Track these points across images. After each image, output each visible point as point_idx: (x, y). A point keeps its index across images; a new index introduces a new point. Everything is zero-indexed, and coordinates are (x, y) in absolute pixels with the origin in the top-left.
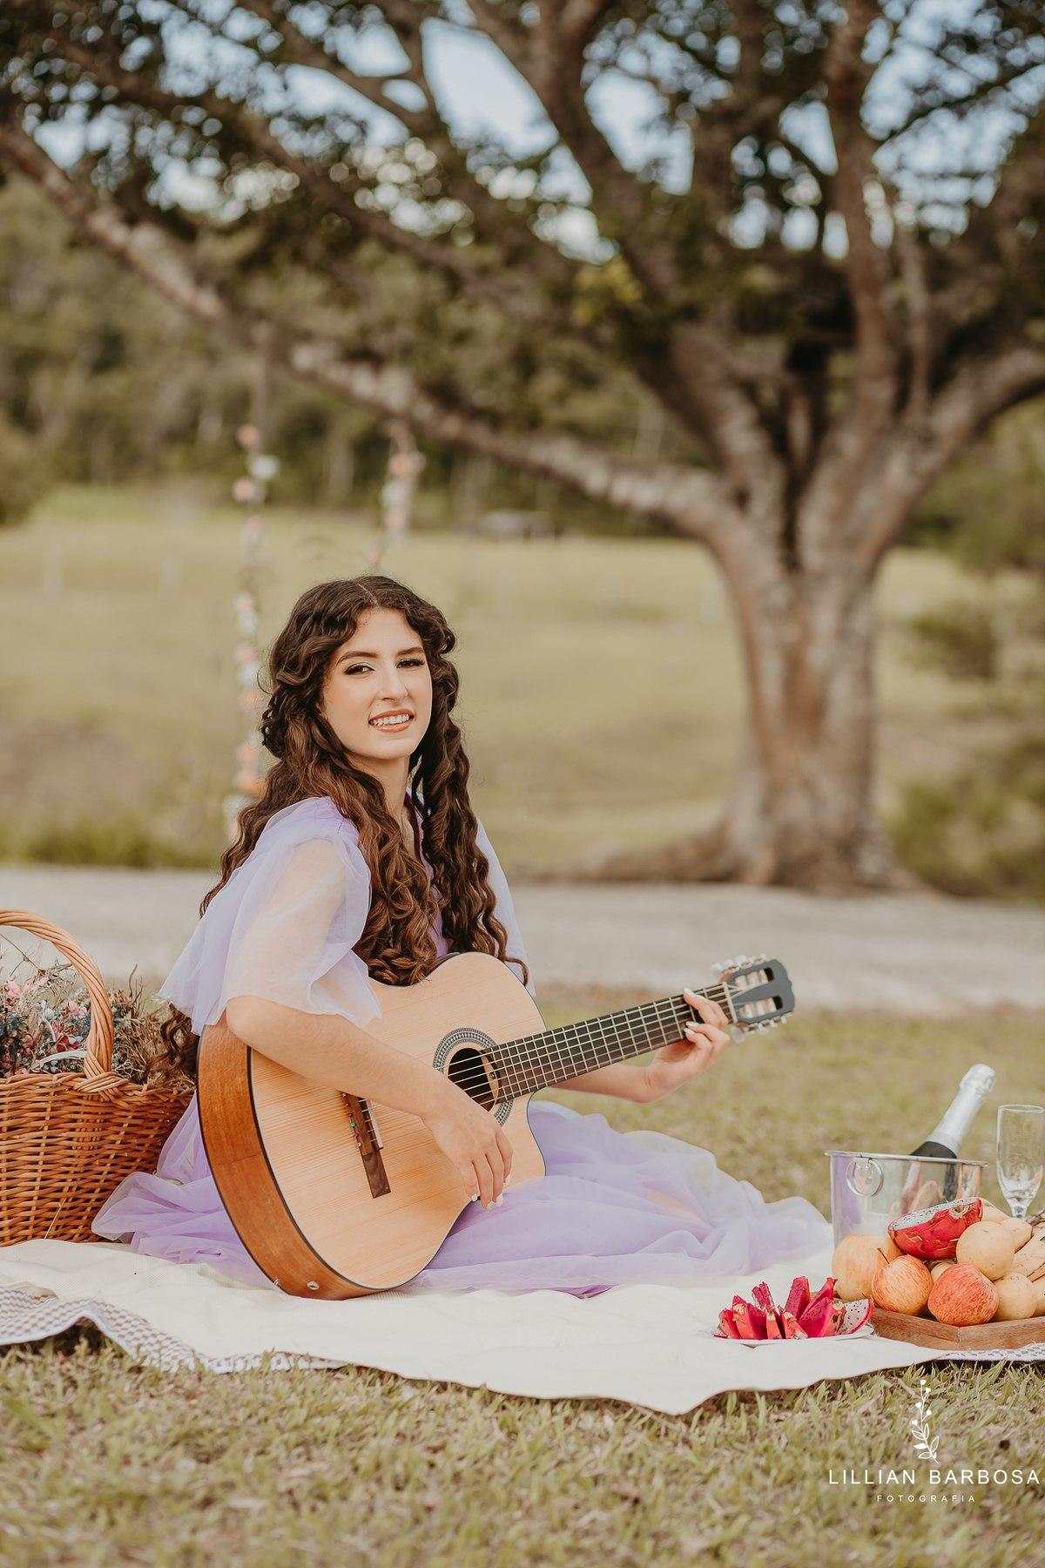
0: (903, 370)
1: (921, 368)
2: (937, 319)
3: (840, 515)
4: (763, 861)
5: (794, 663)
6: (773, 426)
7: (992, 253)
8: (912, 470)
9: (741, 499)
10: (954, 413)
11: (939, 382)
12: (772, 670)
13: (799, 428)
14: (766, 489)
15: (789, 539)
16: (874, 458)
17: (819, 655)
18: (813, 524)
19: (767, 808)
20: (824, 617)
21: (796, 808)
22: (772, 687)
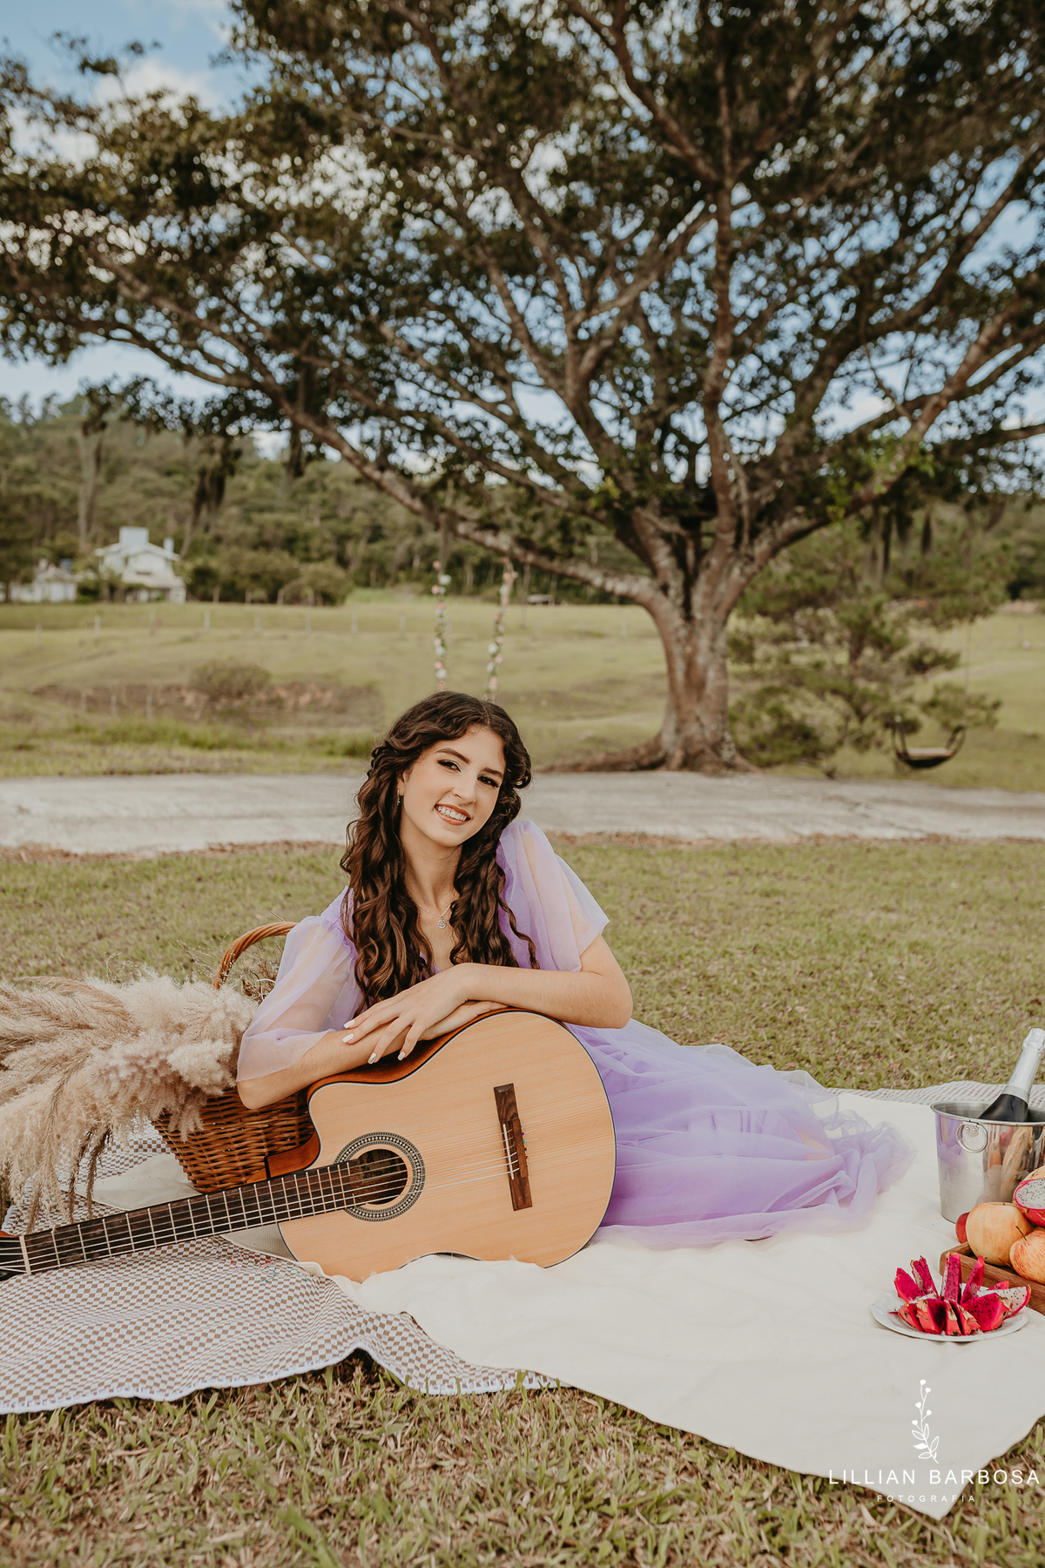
0: (739, 528)
1: (746, 526)
2: (753, 504)
3: (708, 595)
4: (678, 755)
5: (690, 663)
6: (678, 553)
7: (778, 474)
8: (742, 573)
9: (665, 589)
10: (762, 547)
11: (755, 534)
12: (680, 666)
13: (690, 555)
14: (676, 584)
15: (687, 606)
16: (725, 569)
17: (701, 660)
18: (697, 599)
19: (678, 731)
20: (704, 643)
21: (692, 730)
22: (680, 675)
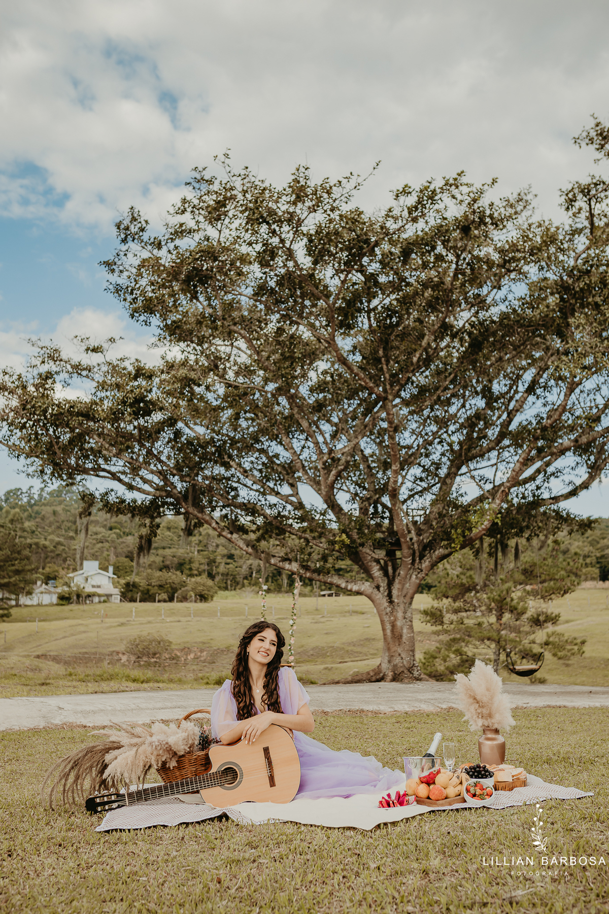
0: (413, 555)
1: (417, 554)
2: (420, 542)
3: (400, 590)
4: (390, 675)
5: (393, 626)
6: (384, 569)
7: (431, 527)
8: (417, 578)
9: (378, 587)
10: (426, 564)
11: (422, 557)
12: (388, 627)
13: (390, 569)
14: (383, 585)
15: (390, 595)
16: (408, 577)
17: (399, 623)
18: (395, 592)
19: (389, 662)
20: (400, 615)
21: (397, 660)
22: (389, 632)
